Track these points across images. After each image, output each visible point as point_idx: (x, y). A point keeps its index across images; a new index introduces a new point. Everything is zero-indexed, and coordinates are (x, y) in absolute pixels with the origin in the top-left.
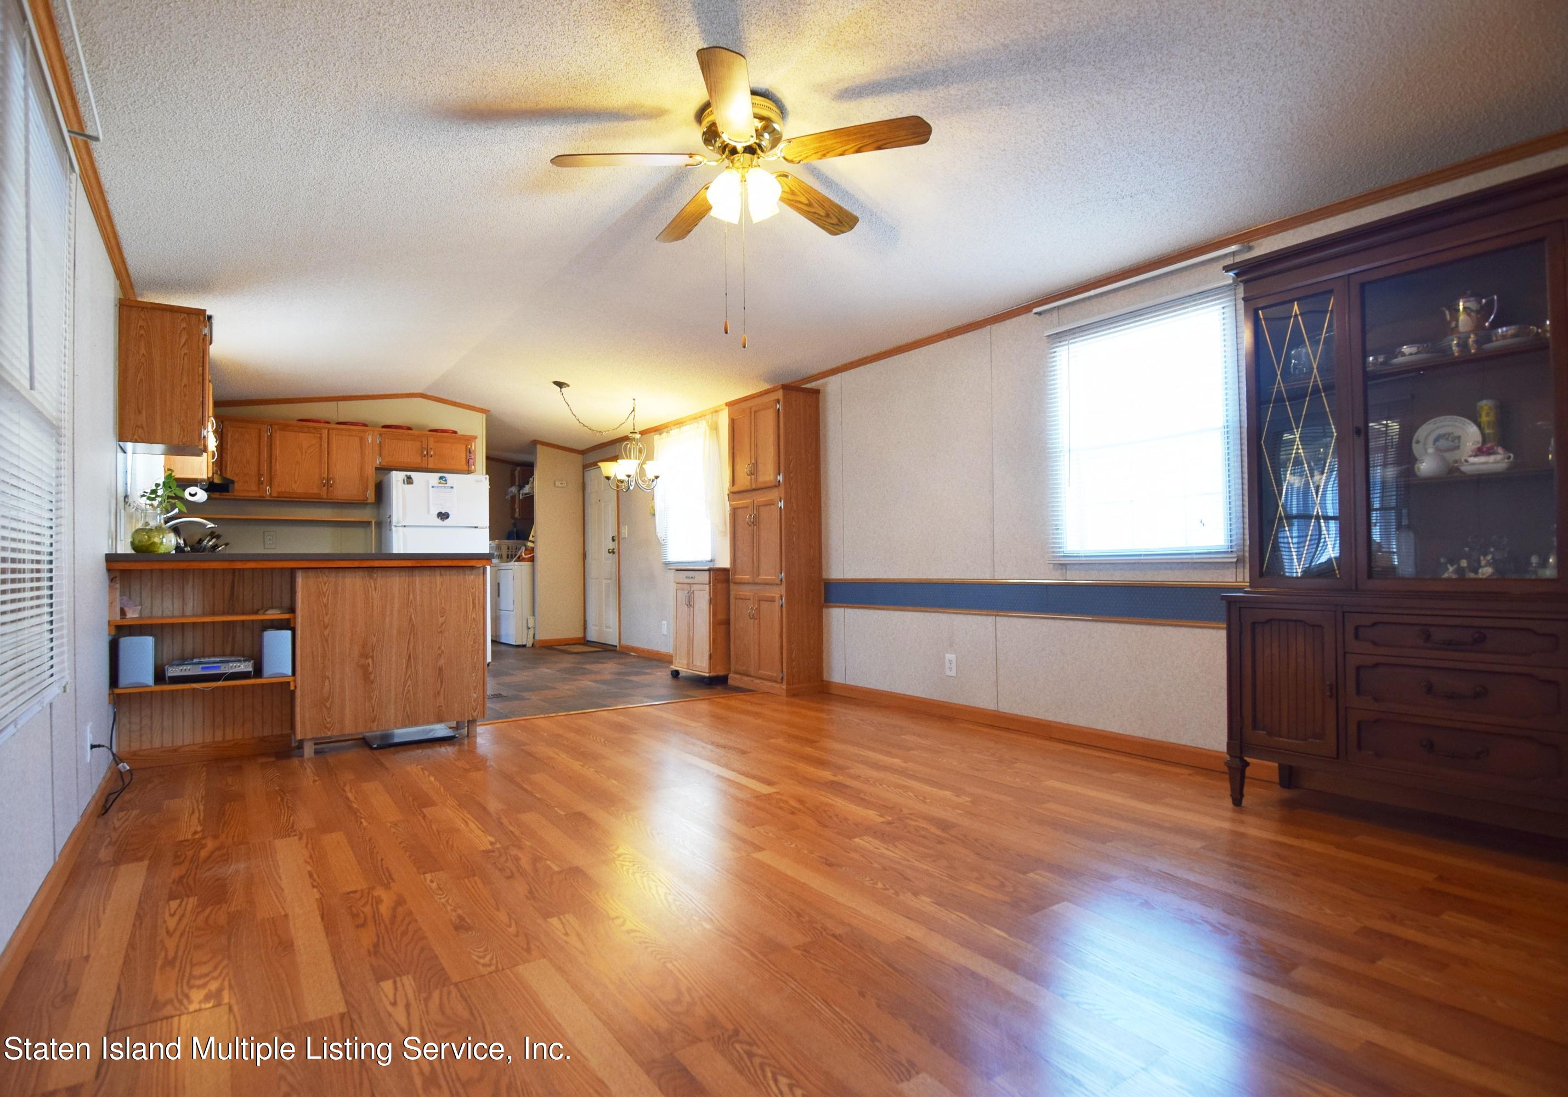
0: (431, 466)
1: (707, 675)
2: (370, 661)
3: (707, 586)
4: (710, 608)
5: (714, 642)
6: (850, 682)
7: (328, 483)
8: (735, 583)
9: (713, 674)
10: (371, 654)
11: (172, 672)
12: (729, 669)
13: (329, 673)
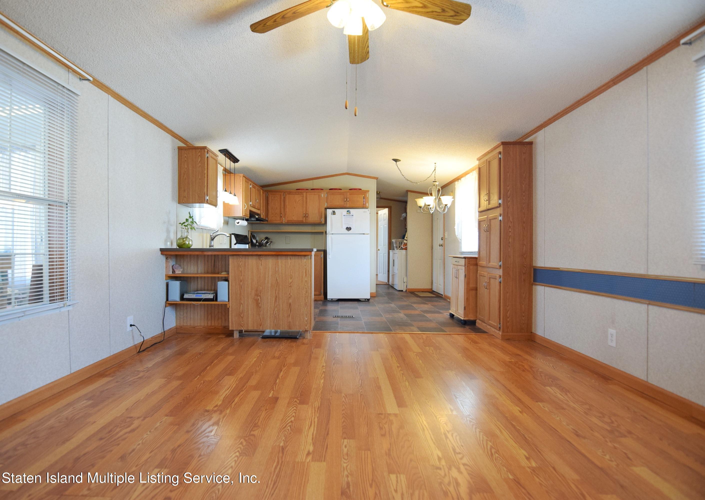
0: (348, 206)
1: (462, 319)
2: (259, 297)
3: (464, 267)
4: (465, 280)
5: (467, 300)
6: (547, 336)
7: (306, 216)
8: (480, 266)
9: (466, 319)
10: (259, 295)
11: (186, 296)
12: (477, 317)
13: (242, 302)
